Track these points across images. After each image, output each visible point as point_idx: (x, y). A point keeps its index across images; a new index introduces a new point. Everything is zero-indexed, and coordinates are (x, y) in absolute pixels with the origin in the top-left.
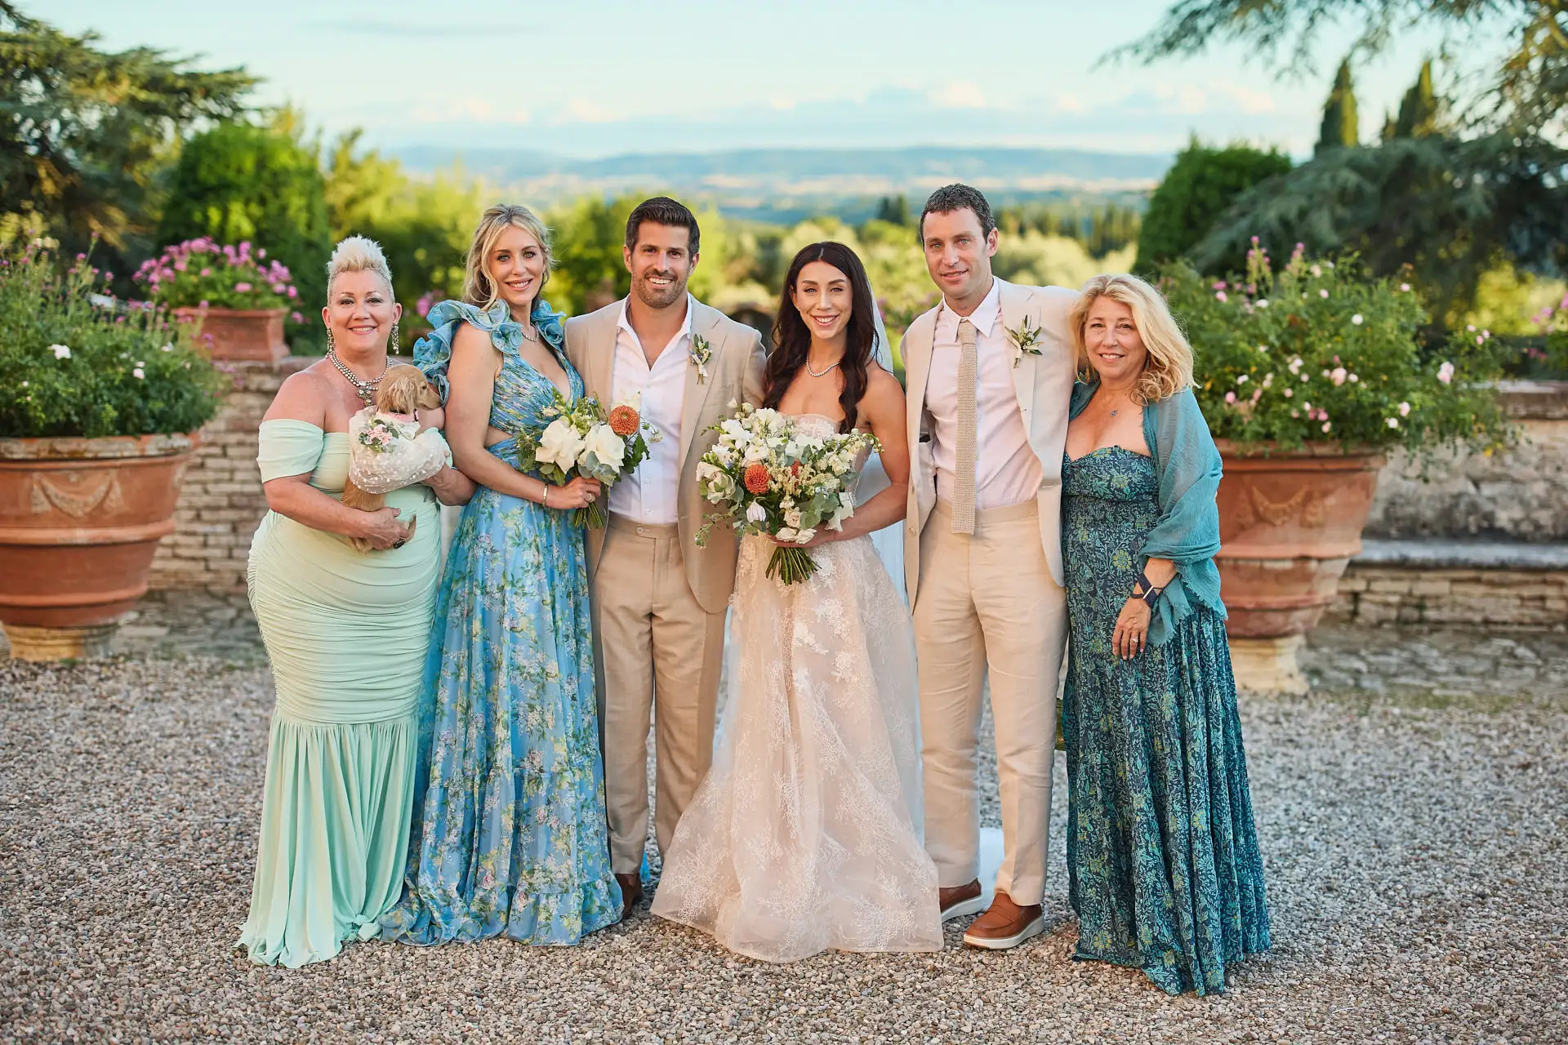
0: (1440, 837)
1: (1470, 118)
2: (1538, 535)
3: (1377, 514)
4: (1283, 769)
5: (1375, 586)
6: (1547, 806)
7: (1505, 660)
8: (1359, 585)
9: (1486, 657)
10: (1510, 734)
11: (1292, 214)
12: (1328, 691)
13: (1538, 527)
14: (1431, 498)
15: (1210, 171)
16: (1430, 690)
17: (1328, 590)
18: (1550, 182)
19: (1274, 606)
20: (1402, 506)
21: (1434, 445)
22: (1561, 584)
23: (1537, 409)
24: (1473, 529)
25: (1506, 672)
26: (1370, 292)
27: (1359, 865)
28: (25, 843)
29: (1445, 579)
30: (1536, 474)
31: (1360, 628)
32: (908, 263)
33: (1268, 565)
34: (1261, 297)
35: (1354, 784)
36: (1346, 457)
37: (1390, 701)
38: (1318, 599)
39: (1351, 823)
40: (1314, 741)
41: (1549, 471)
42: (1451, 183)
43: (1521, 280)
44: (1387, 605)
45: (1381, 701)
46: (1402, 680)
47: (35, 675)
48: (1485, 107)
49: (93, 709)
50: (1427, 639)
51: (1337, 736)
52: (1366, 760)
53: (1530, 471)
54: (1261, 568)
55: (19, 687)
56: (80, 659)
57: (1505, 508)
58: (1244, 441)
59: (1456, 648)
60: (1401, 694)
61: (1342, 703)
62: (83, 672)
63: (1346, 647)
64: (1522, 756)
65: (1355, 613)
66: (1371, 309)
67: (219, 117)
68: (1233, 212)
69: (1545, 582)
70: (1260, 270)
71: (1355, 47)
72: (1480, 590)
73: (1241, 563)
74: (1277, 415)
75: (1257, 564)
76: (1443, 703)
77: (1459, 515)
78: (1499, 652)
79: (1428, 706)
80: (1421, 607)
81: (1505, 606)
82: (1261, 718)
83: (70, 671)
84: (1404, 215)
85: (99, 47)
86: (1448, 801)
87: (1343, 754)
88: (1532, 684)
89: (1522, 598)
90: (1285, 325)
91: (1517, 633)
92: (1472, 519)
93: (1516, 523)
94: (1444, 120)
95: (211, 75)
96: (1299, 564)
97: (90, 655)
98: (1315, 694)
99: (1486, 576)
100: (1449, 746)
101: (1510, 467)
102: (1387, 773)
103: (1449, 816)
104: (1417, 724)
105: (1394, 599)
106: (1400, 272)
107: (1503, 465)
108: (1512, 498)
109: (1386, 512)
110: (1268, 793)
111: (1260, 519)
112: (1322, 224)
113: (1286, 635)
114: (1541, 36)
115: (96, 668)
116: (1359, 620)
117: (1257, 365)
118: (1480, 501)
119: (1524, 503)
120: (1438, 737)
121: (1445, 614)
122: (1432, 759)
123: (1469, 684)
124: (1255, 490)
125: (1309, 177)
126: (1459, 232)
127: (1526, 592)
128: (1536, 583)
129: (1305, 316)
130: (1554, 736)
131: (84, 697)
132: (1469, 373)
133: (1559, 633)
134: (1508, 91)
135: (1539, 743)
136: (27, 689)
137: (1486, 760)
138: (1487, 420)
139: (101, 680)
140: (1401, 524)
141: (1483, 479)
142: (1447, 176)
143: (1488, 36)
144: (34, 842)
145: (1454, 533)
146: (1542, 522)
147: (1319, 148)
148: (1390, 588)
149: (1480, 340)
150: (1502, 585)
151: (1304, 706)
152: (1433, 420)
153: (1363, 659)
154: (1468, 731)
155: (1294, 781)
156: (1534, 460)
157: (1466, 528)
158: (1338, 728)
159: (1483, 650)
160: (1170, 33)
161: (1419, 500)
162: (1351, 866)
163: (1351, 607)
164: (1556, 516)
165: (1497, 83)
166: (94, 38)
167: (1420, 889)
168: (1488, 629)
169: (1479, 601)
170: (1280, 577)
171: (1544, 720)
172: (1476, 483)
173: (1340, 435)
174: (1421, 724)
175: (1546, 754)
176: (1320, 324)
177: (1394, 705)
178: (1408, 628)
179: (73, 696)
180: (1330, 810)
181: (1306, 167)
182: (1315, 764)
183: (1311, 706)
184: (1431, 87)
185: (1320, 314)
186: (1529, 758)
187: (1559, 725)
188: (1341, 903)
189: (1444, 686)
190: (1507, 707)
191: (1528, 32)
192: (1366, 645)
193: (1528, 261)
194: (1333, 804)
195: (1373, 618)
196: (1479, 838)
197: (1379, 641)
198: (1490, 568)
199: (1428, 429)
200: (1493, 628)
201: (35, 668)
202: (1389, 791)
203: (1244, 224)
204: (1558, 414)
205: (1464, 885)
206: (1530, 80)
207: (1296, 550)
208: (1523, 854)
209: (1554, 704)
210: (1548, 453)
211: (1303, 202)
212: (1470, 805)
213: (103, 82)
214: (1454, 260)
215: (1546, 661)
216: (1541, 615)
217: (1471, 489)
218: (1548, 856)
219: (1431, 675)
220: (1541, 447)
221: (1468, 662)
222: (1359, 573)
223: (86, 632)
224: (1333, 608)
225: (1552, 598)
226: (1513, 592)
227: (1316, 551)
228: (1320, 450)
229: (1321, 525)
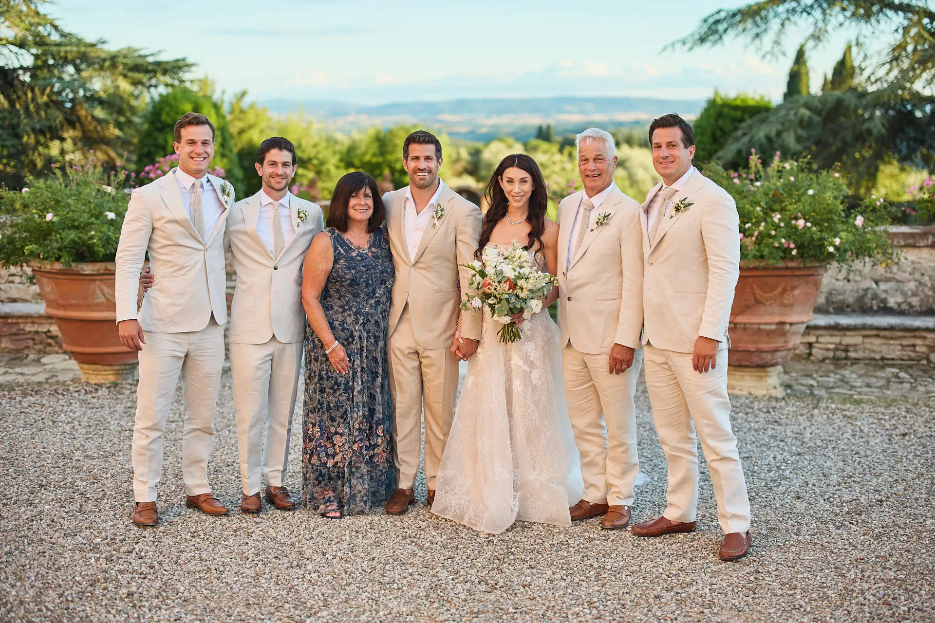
0: (857, 471)
1: (873, 79)
2: (911, 311)
3: (822, 300)
4: (772, 437)
5: (821, 339)
6: (916, 455)
7: (893, 380)
8: (812, 339)
9: (883, 378)
10: (895, 418)
11: (773, 133)
12: (795, 396)
13: (911, 306)
14: (852, 291)
15: (725, 110)
16: (851, 396)
17: (796, 340)
18: (918, 114)
19: (766, 349)
20: (835, 295)
21: (853, 261)
22: (924, 338)
23: (910, 241)
24: (875, 308)
25: (894, 386)
26: (817, 177)
27: (814, 485)
28: (104, 475)
29: (859, 335)
30: (910, 277)
31: (813, 362)
32: (554, 163)
33: (762, 327)
34: (757, 180)
35: (811, 444)
36: (805, 268)
37: (830, 401)
38: (790, 345)
39: (809, 464)
40: (789, 422)
41: (917, 276)
42: (863, 115)
43: (902, 169)
44: (828, 350)
45: (825, 401)
46: (837, 390)
47: (97, 390)
48: (881, 72)
49: (129, 407)
50: (850, 368)
51: (801, 419)
52: (817, 431)
53: (907, 275)
54: (759, 329)
55: (89, 396)
56: (119, 382)
57: (893, 296)
58: (749, 260)
59: (866, 373)
60: (836, 397)
61: (804, 402)
62: (122, 388)
63: (805, 373)
64: (902, 429)
65: (810, 354)
66: (818, 188)
67: (172, 86)
68: (740, 133)
69: (915, 337)
70: (756, 167)
71: (807, 40)
72: (879, 341)
73: (748, 326)
74: (767, 245)
75: (757, 326)
76: (858, 402)
77: (867, 301)
78: (890, 375)
79: (851, 404)
80: (846, 351)
81: (893, 350)
82: (760, 410)
83: (115, 387)
84: (836, 134)
85: (106, 47)
86: (862, 453)
87: (805, 428)
88: (908, 392)
89: (902, 345)
90: (770, 196)
91: (900, 365)
92: (874, 302)
93: (899, 305)
94: (859, 80)
95: (168, 62)
96: (779, 327)
97: (124, 380)
98: (789, 397)
99: (882, 333)
100: (862, 424)
101: (895, 274)
102: (829, 438)
103: (862, 460)
104: (845, 413)
105: (832, 346)
106: (833, 167)
107: (891, 272)
108: (897, 290)
109: (827, 299)
110: (765, 449)
111: (758, 302)
112: (790, 139)
113: (773, 365)
114: (913, 31)
115: (129, 387)
116: (812, 358)
117: (756, 217)
118: (878, 292)
119: (903, 293)
120: (856, 419)
121: (860, 354)
122: (853, 431)
123: (873, 392)
124: (755, 286)
125: (782, 113)
126: (867, 144)
127: (904, 342)
128: (910, 337)
129: (781, 191)
130: (920, 419)
131: (124, 401)
132: (872, 221)
133: (923, 365)
134: (894, 63)
135: (912, 422)
136: (94, 397)
137: (883, 432)
138: (883, 248)
139: (132, 392)
140: (835, 305)
141: (880, 281)
142: (860, 111)
143: (883, 32)
144: (109, 475)
145: (864, 310)
146: (914, 304)
147: (786, 96)
148: (829, 341)
149: (878, 203)
150: (892, 338)
151: (783, 404)
152: (853, 248)
153: (815, 379)
154: (873, 416)
155: (778, 443)
156: (909, 269)
157: (871, 307)
158: (802, 415)
159: (880, 374)
160: (703, 33)
161: (845, 292)
162: (810, 486)
163: (808, 351)
164: (921, 300)
165: (888, 59)
166: (104, 42)
167: (846, 498)
168: (883, 363)
169: (878, 347)
170: (769, 333)
171: (914, 410)
172: (877, 283)
173: (802, 257)
174: (847, 413)
175: (916, 428)
176: (790, 195)
177: (832, 403)
178: (839, 362)
179: (118, 401)
180: (798, 457)
181: (779, 107)
182: (789, 434)
183: (787, 403)
184: (851, 62)
185: (791, 190)
186: (906, 431)
187: (923, 413)
188: (804, 504)
189: (860, 393)
190: (894, 404)
191: (906, 30)
192: (817, 371)
193: (905, 159)
194: (799, 454)
195: (820, 357)
196: (879, 471)
197: (823, 369)
198: (885, 329)
199: (850, 253)
200: (886, 362)
201: (96, 387)
202: (830, 447)
203: (746, 139)
204: (922, 244)
205: (871, 496)
206: (907, 57)
207: (777, 319)
208: (903, 480)
209: (920, 403)
210: (916, 265)
211: (779, 127)
212: (874, 454)
213: (108, 67)
214: (864, 158)
215: (916, 380)
216: (913, 355)
217: (874, 286)
218: (916, 481)
219: (852, 387)
220: (913, 263)
221: (873, 381)
222: (812, 332)
223: (123, 367)
224: (797, 352)
225: (919, 345)
226: (898, 342)
227: (788, 319)
228: (791, 264)
229: (791, 305)
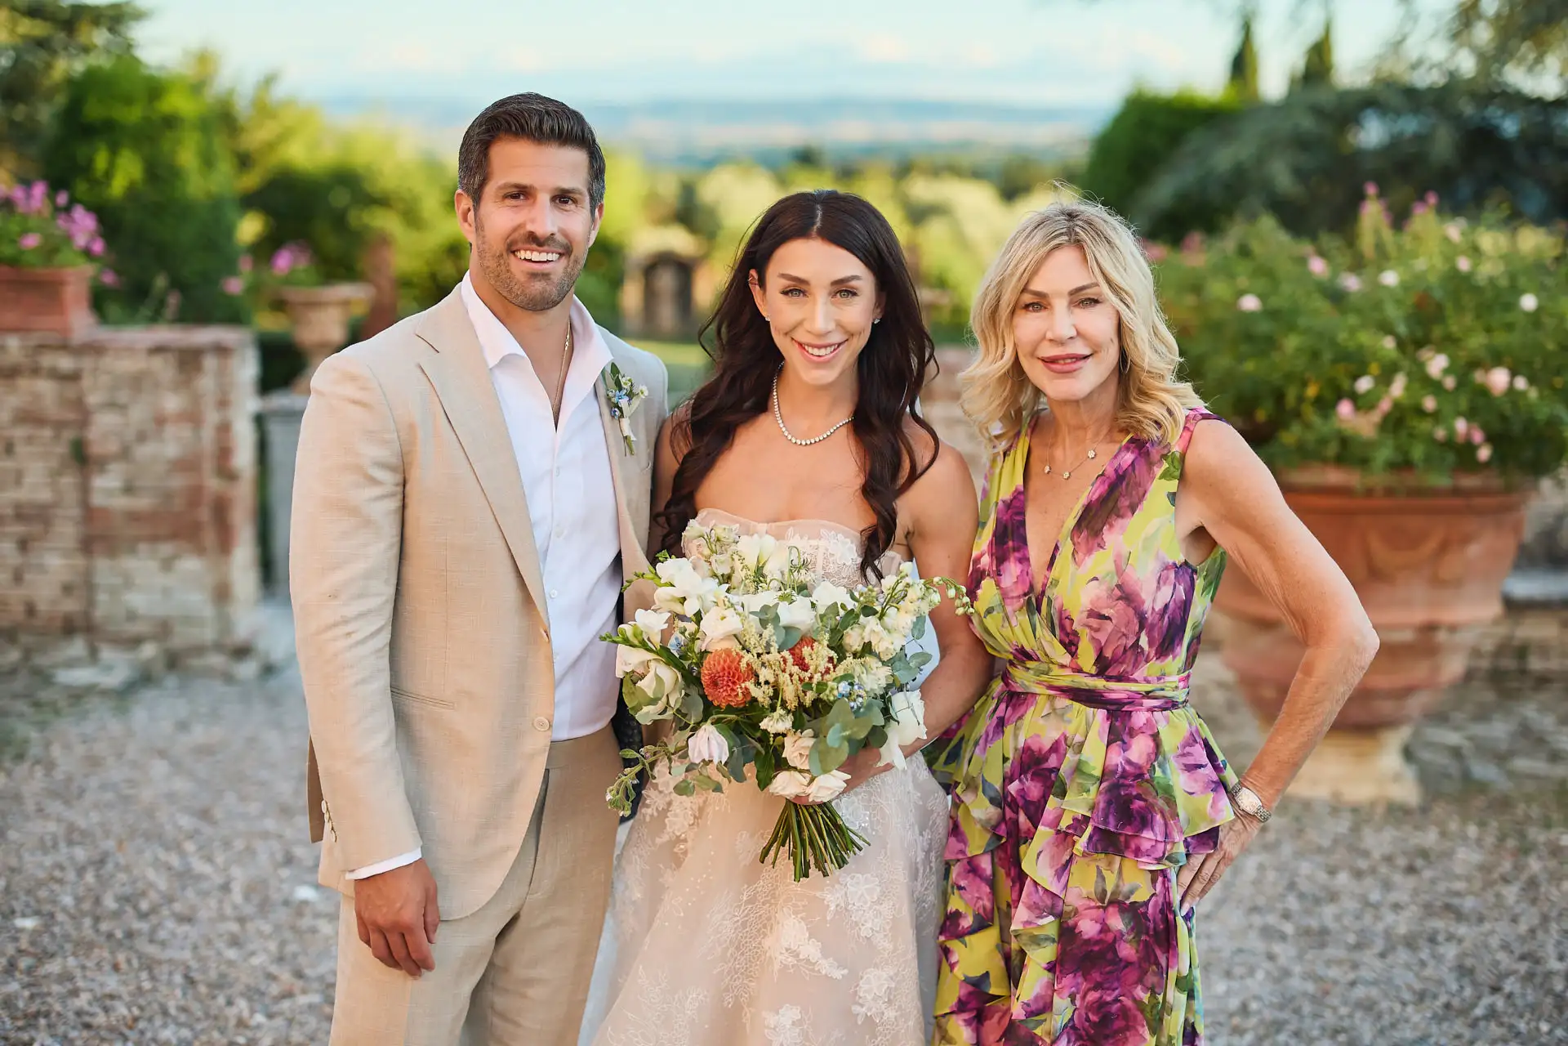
19: (1385, 690)
38: (1441, 679)
70: (1377, 231)
74: (1418, 436)
96: (1423, 636)
113: (1395, 724)
117: (1383, 362)
124: (1371, 536)
129: (1439, 295)
173: (1499, 463)
207: (1419, 616)
227: (1447, 616)
228: (1470, 482)
229: (1457, 583)
